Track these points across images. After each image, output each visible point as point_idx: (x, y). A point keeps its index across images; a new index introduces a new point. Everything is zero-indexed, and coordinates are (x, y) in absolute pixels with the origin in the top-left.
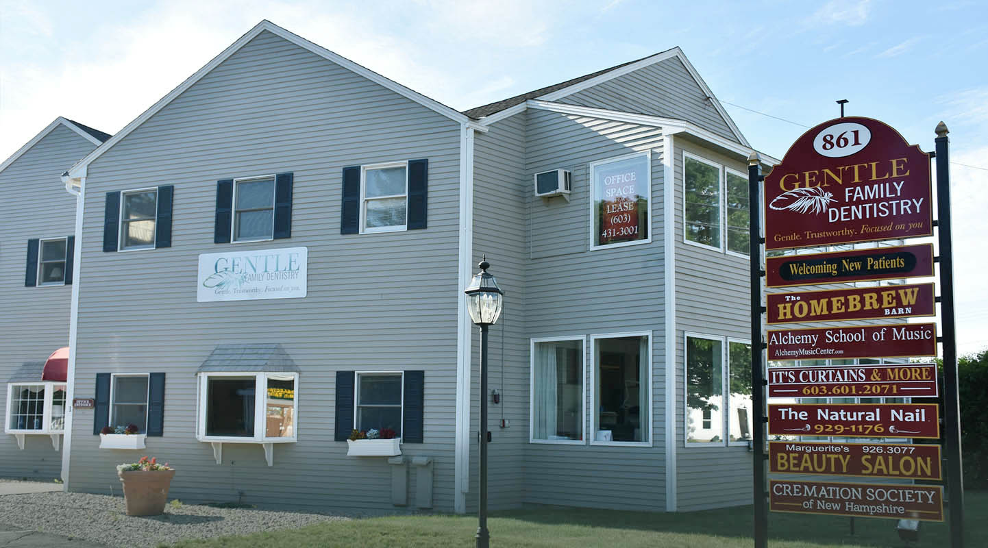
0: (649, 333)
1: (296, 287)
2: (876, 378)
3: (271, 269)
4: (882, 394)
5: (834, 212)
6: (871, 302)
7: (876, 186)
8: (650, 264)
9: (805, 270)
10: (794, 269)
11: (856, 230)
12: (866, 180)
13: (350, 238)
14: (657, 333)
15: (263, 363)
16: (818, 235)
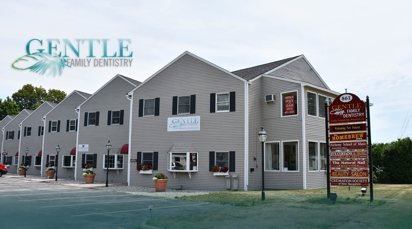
0: (298, 140)
1: (197, 127)
2: (354, 154)
3: (190, 122)
4: (356, 158)
5: (345, 115)
6: (353, 136)
7: (354, 109)
8: (298, 121)
9: (338, 129)
10: (336, 128)
11: (350, 119)
12: (352, 108)
13: (213, 114)
14: (300, 141)
15: (188, 149)
16: (341, 121)
